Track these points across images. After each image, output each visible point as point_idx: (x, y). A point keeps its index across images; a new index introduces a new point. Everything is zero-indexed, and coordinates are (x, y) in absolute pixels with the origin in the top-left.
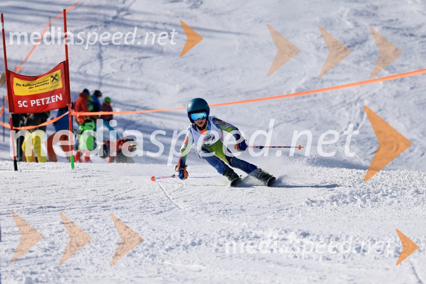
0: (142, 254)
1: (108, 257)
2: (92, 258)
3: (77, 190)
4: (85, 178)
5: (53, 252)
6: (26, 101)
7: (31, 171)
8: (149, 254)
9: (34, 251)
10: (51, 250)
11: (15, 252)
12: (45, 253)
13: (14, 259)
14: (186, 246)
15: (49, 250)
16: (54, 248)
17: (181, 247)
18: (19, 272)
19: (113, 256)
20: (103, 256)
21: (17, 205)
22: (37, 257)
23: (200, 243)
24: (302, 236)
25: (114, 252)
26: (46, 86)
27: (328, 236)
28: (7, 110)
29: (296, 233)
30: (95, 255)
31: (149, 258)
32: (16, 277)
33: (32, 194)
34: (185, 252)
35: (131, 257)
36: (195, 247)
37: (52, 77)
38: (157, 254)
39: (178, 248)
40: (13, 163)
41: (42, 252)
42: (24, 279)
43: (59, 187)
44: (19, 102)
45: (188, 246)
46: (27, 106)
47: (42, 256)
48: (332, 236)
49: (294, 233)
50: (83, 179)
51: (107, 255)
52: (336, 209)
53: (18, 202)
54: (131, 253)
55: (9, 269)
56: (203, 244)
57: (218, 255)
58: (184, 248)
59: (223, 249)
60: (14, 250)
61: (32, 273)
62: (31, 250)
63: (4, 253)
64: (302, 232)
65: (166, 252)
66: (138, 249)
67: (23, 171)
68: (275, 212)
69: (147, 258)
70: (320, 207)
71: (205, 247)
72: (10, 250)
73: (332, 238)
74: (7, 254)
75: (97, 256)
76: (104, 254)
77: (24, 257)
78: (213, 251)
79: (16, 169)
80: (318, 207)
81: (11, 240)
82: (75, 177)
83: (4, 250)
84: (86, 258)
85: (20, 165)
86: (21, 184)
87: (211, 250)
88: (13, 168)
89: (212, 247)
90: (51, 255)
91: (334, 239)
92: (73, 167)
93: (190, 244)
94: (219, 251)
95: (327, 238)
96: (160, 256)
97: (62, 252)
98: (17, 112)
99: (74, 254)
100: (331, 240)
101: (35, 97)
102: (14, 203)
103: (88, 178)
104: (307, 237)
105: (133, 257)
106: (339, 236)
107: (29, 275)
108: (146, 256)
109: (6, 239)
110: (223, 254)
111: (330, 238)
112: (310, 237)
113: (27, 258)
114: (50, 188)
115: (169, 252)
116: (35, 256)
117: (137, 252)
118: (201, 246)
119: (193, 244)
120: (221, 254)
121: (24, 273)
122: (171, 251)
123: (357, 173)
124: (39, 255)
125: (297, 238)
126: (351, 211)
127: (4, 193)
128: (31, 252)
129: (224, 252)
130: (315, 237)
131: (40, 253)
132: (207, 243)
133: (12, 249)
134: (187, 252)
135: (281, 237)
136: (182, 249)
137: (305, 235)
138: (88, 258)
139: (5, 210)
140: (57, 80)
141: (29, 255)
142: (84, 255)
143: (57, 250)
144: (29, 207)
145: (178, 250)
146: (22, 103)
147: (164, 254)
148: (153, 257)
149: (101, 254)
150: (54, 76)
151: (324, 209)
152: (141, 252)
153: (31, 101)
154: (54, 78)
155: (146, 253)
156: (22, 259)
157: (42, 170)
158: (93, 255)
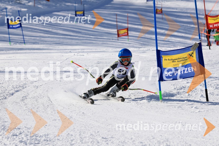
6: (212, 25)
18: (213, 85)
21: (211, 62)
28: (206, 28)
32: (212, 87)
33: (216, 58)
42: (215, 87)
44: (210, 25)
46: (213, 27)
53: (211, 60)
55: (209, 84)
61: (217, 85)
67: (212, 50)
79: (210, 49)
85: (211, 47)
86: (212, 54)
88: (209, 48)
98: (210, 29)
101: (216, 23)
102: (210, 61)
107: (216, 86)
113: (215, 80)
121: (215, 85)
139: (207, 63)
144: (215, 62)
153: (214, 25)
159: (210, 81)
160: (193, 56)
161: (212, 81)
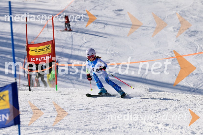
0: (89, 132)
1: (72, 134)
2: (65, 133)
3: (59, 101)
4: (63, 95)
5: (46, 130)
6: (34, 58)
7: (37, 91)
8: (92, 132)
9: (37, 130)
10: (46, 129)
11: (29, 130)
12: (42, 131)
13: (28, 133)
14: (110, 129)
15: (45, 129)
16: (47, 128)
17: (107, 129)
19: (75, 133)
20: (70, 133)
22: (39, 133)
23: (116, 128)
24: (165, 126)
25: (76, 131)
26: (44, 51)
27: (178, 126)
29: (162, 124)
30: (66, 132)
31: (92, 134)
33: (37, 102)
34: (109, 132)
35: (83, 133)
36: (114, 130)
37: (47, 47)
38: (96, 132)
39: (106, 130)
40: (29, 87)
41: (41, 130)
43: (50, 99)
45: (111, 129)
47: (41, 132)
48: (179, 126)
49: (161, 124)
50: (61, 96)
51: (72, 132)
52: (182, 113)
54: (84, 131)
56: (118, 128)
57: (125, 134)
58: (109, 130)
59: (127, 131)
60: (28, 129)
62: (36, 129)
63: (23, 130)
64: (165, 123)
65: (100, 132)
66: (87, 130)
67: (33, 91)
68: (153, 114)
69: (91, 134)
70: (174, 112)
71: (119, 130)
72: (26, 129)
73: (179, 127)
74: (25, 131)
75: (67, 133)
76: (70, 132)
77: (33, 132)
78: (123, 132)
79: (30, 90)
80: (173, 112)
81: (27, 124)
82: (58, 95)
83: (23, 129)
84: (62, 134)
85: (31, 88)
86: (32, 98)
87: (122, 131)
89: (122, 129)
90: (45, 132)
91: (181, 127)
92: (57, 90)
93: (112, 128)
94: (126, 132)
95: (177, 127)
96: (97, 133)
97: (51, 130)
99: (57, 132)
100: (179, 128)
101: (38, 56)
103: (64, 96)
104: (168, 126)
105: (84, 134)
106: (183, 126)
108: (91, 133)
109: (24, 124)
110: (127, 133)
111: (178, 127)
112: (169, 126)
113: (34, 133)
114: (46, 100)
115: (101, 132)
116: (38, 132)
117: (86, 132)
118: (117, 129)
119: (113, 128)
120: (126, 133)
122: (102, 131)
123: (193, 96)
124: (40, 132)
125: (163, 126)
126: (189, 114)
127: (24, 102)
128: (36, 130)
129: (128, 132)
130: (172, 126)
131: (41, 131)
132: (120, 128)
133: (27, 129)
134: (110, 132)
135: (155, 126)
136: (108, 130)
137: (167, 125)
138: (63, 133)
140: (49, 49)
141: (35, 131)
142: (61, 132)
143: (48, 129)
145: (106, 131)
146: (32, 59)
147: (99, 132)
148: (94, 134)
149: (69, 132)
150: (48, 47)
151: (176, 113)
152: (88, 131)
153: (37, 58)
154: (48, 48)
155: (91, 132)
156: (32, 133)
157: (42, 91)
158: (65, 132)
159: (27, 134)
160: (4, 100)
161: (29, 134)
